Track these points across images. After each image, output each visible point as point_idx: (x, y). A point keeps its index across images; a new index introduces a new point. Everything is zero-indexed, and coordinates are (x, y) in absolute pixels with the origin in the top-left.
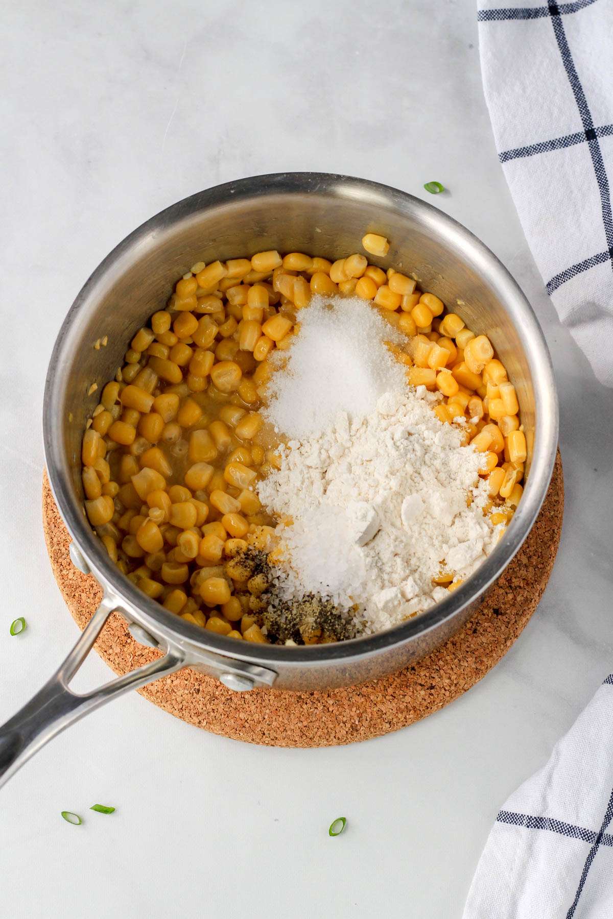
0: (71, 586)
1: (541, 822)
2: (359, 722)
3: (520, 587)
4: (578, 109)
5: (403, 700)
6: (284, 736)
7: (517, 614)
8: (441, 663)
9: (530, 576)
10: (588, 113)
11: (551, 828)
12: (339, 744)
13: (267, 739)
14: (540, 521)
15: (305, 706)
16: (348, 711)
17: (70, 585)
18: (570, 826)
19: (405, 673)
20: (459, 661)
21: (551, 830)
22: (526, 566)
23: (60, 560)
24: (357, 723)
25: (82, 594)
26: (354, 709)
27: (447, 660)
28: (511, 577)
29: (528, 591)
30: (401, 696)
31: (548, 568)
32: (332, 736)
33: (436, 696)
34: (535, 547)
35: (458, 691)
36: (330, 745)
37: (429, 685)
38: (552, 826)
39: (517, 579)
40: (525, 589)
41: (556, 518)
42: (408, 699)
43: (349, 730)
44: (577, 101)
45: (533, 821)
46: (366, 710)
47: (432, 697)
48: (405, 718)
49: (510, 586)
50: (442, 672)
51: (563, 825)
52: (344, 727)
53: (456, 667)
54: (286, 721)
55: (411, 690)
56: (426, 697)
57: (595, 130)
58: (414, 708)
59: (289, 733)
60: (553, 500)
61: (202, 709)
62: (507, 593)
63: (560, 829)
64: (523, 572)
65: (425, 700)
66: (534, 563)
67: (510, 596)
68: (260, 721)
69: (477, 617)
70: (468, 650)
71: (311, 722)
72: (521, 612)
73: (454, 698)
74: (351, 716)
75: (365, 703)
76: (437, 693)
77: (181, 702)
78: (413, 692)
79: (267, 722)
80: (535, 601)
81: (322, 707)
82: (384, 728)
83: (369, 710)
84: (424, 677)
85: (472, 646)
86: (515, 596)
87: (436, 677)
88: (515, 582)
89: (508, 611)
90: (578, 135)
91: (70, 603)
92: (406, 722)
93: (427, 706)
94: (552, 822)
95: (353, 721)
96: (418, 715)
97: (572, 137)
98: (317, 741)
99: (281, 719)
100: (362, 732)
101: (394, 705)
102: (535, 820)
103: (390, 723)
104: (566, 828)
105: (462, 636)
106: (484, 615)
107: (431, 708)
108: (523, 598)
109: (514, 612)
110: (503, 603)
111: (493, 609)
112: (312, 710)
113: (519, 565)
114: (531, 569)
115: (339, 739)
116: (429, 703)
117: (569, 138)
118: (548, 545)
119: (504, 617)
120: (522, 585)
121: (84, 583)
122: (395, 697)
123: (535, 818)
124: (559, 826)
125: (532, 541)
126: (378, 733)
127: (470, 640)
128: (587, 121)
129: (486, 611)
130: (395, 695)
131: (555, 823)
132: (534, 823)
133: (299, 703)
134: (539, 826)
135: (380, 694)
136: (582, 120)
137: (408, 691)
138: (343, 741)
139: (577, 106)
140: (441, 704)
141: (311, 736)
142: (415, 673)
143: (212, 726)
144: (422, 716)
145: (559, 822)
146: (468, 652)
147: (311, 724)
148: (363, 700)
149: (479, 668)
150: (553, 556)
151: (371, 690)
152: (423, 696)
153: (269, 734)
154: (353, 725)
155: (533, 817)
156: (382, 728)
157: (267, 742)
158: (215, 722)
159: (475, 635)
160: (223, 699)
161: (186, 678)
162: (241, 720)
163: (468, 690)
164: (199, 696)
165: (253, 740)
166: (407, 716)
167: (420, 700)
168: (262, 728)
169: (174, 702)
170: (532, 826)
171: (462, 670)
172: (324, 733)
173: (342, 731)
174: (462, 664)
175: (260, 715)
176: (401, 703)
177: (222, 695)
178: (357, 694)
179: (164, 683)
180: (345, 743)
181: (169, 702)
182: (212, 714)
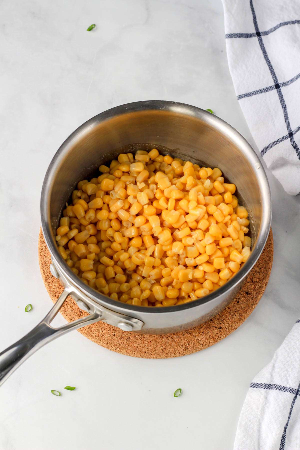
1: (271, 386)
2: (188, 345)
3: (257, 282)
5: (208, 334)
6: (155, 353)
7: (256, 294)
8: (224, 317)
9: (261, 277)
11: (276, 388)
12: (180, 356)
13: (147, 355)
14: (264, 253)
15: (163, 339)
16: (183, 340)
17: (54, 291)
18: (284, 387)
20: (232, 315)
21: (275, 389)
22: (259, 272)
23: (48, 280)
24: (187, 345)
26: (186, 339)
27: (226, 316)
28: (253, 278)
29: (261, 283)
30: (207, 333)
31: (269, 273)
32: (177, 352)
33: (222, 332)
34: (262, 264)
35: (232, 329)
36: (176, 356)
37: (219, 327)
38: (276, 387)
39: (256, 278)
40: (259, 283)
41: (271, 251)
42: (210, 334)
43: (184, 349)
45: (267, 386)
46: (191, 340)
47: (221, 332)
48: (209, 342)
49: (253, 282)
50: (224, 321)
52: (182, 348)
53: (231, 318)
54: (155, 347)
56: (218, 332)
58: (213, 337)
59: (157, 351)
60: (269, 243)
61: (117, 343)
62: (251, 285)
63: (280, 389)
64: (258, 275)
65: (218, 334)
66: (263, 271)
67: (253, 286)
68: (143, 347)
69: (239, 296)
70: (235, 310)
71: (167, 346)
72: (258, 293)
73: (231, 333)
74: (185, 342)
75: (190, 337)
76: (223, 330)
77: (107, 341)
78: (212, 330)
79: (147, 347)
80: (264, 288)
81: (171, 339)
83: (192, 340)
84: (217, 324)
85: (237, 309)
86: (255, 286)
87: (222, 323)
88: (255, 280)
89: (252, 293)
91: (54, 299)
92: (210, 344)
93: (218, 336)
94: (276, 386)
95: (186, 345)
96: (215, 340)
98: (170, 355)
100: (190, 350)
101: (204, 336)
102: (268, 385)
103: (202, 345)
104: (282, 388)
105: (233, 305)
106: (241, 295)
107: (221, 337)
108: (258, 287)
109: (255, 293)
110: (250, 289)
111: (246, 292)
112: (167, 341)
113: (256, 272)
114: (261, 273)
115: (180, 353)
116: (219, 335)
118: (268, 263)
119: (251, 295)
120: (258, 281)
121: (60, 290)
122: (204, 333)
123: (268, 384)
124: (279, 387)
125: (261, 261)
126: (197, 350)
127: (236, 306)
129: (242, 293)
131: (277, 386)
132: (268, 387)
133: (161, 338)
134: (270, 388)
135: (197, 332)
137: (209, 330)
138: (182, 354)
140: (225, 335)
141: (167, 352)
142: (212, 322)
143: (122, 350)
144: (216, 341)
145: (279, 385)
146: (235, 311)
147: (167, 347)
148: (189, 335)
149: (241, 318)
150: (271, 267)
151: (193, 331)
153: (148, 352)
154: (186, 347)
155: (267, 384)
156: (199, 347)
157: (147, 356)
158: (123, 348)
159: (238, 304)
160: (126, 338)
161: (109, 330)
162: (135, 347)
163: (236, 329)
164: (115, 337)
165: (141, 356)
166: (210, 341)
167: (216, 334)
168: (145, 350)
169: (104, 341)
170: (267, 388)
171: (233, 320)
172: (173, 351)
173: (181, 350)
174: (233, 317)
175: (143, 344)
176: (207, 335)
177: (126, 336)
178: (186, 333)
179: (99, 332)
180: (183, 355)
181: (101, 341)
182: (121, 345)
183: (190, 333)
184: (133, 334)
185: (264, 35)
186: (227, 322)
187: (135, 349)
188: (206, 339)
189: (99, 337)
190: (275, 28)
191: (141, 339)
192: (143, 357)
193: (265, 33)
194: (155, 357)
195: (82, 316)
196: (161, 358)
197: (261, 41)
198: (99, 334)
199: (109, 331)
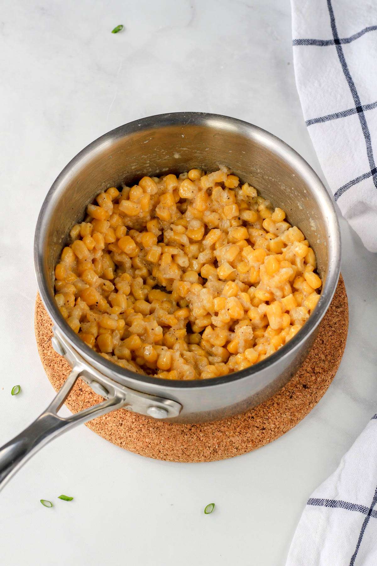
0: (49, 360)
1: (335, 503)
2: (218, 447)
3: (320, 373)
4: (352, 95)
5: (245, 435)
6: (172, 453)
7: (317, 388)
8: (270, 415)
9: (326, 367)
10: (357, 97)
11: (341, 506)
12: (205, 461)
13: (161, 455)
14: (333, 335)
15: (186, 436)
16: (211, 440)
18: (352, 504)
19: (248, 420)
20: (281, 414)
21: (340, 507)
22: (324, 361)
24: (217, 448)
25: (55, 365)
26: (216, 439)
27: (273, 413)
28: (315, 367)
29: (324, 375)
30: (245, 433)
31: (337, 363)
32: (202, 454)
33: (266, 434)
34: (330, 350)
35: (280, 432)
37: (262, 427)
38: (341, 505)
39: (318, 368)
40: (323, 374)
41: (343, 334)
42: (248, 435)
43: (212, 451)
44: (351, 91)
45: (329, 503)
46: (223, 441)
47: (263, 435)
48: (246, 446)
49: (314, 372)
50: (270, 420)
51: (348, 504)
52: (209, 450)
53: (279, 417)
54: (174, 445)
55: (251, 430)
56: (260, 435)
57: (362, 107)
58: (252, 440)
59: (175, 451)
60: (342, 323)
62: (311, 376)
63: (346, 506)
64: (322, 364)
65: (259, 436)
66: (329, 359)
67: (314, 378)
68: (158, 444)
69: (293, 389)
70: (286, 408)
71: (189, 446)
72: (320, 387)
73: (277, 437)
74: (213, 443)
75: (222, 436)
76: (267, 432)
77: (111, 431)
78: (252, 431)
79: (162, 445)
80: (329, 381)
81: (196, 438)
82: (233, 451)
83: (224, 441)
84: (259, 423)
85: (289, 405)
86: (316, 378)
87: (267, 423)
88: (317, 370)
89: (312, 387)
90: (352, 110)
91: (48, 369)
92: (247, 449)
93: (260, 440)
94: (341, 502)
95: (214, 446)
96: (254, 445)
97: (348, 111)
98: (192, 457)
99: (171, 443)
100: (220, 453)
101: (240, 438)
102: (331, 501)
103: (237, 449)
104: (349, 506)
105: (283, 400)
106: (297, 388)
107: (263, 441)
108: (321, 379)
109: (315, 387)
110: (309, 381)
111: (303, 385)
113: (320, 360)
114: (327, 362)
115: (205, 457)
116: (261, 438)
117: (346, 112)
118: (338, 349)
119: (309, 390)
120: (321, 372)
123: (331, 500)
124: (346, 505)
125: (328, 347)
126: (229, 455)
127: (288, 402)
128: (357, 101)
129: (298, 386)
130: (241, 433)
131: (343, 503)
133: (183, 435)
134: (333, 506)
135: (232, 432)
136: (355, 101)
137: (249, 430)
138: (208, 458)
139: (351, 93)
140: (269, 439)
141: (189, 454)
142: (253, 420)
144: (257, 446)
145: (345, 502)
146: (286, 409)
147: (189, 447)
148: (221, 434)
149: (293, 418)
150: (341, 356)
151: (227, 429)
152: (258, 434)
153: (163, 452)
154: (215, 449)
155: (329, 500)
156: (232, 452)
157: (161, 457)
158: (130, 443)
159: (291, 399)
160: (136, 430)
161: (115, 417)
162: (147, 442)
163: (285, 432)
164: (122, 428)
165: (153, 455)
166: (248, 445)
167: (256, 436)
168: (159, 448)
169: (106, 430)
170: (329, 505)
171: (282, 420)
172: (196, 453)
173: (207, 452)
174: (282, 416)
175: (158, 440)
176: (244, 437)
177: (136, 427)
178: (218, 431)
179: (101, 418)
180: (209, 460)
181: (103, 430)
182: (129, 438)
183: (223, 432)
184: (146, 426)
185: (345, 43)
186: (274, 422)
187: (147, 445)
188: (243, 441)
189: (100, 426)
190: (360, 35)
191: (156, 433)
192: (156, 458)
193: (347, 41)
194: (172, 459)
195: (82, 395)
196: (180, 462)
197: (340, 50)
198: (101, 422)
199: (114, 419)
